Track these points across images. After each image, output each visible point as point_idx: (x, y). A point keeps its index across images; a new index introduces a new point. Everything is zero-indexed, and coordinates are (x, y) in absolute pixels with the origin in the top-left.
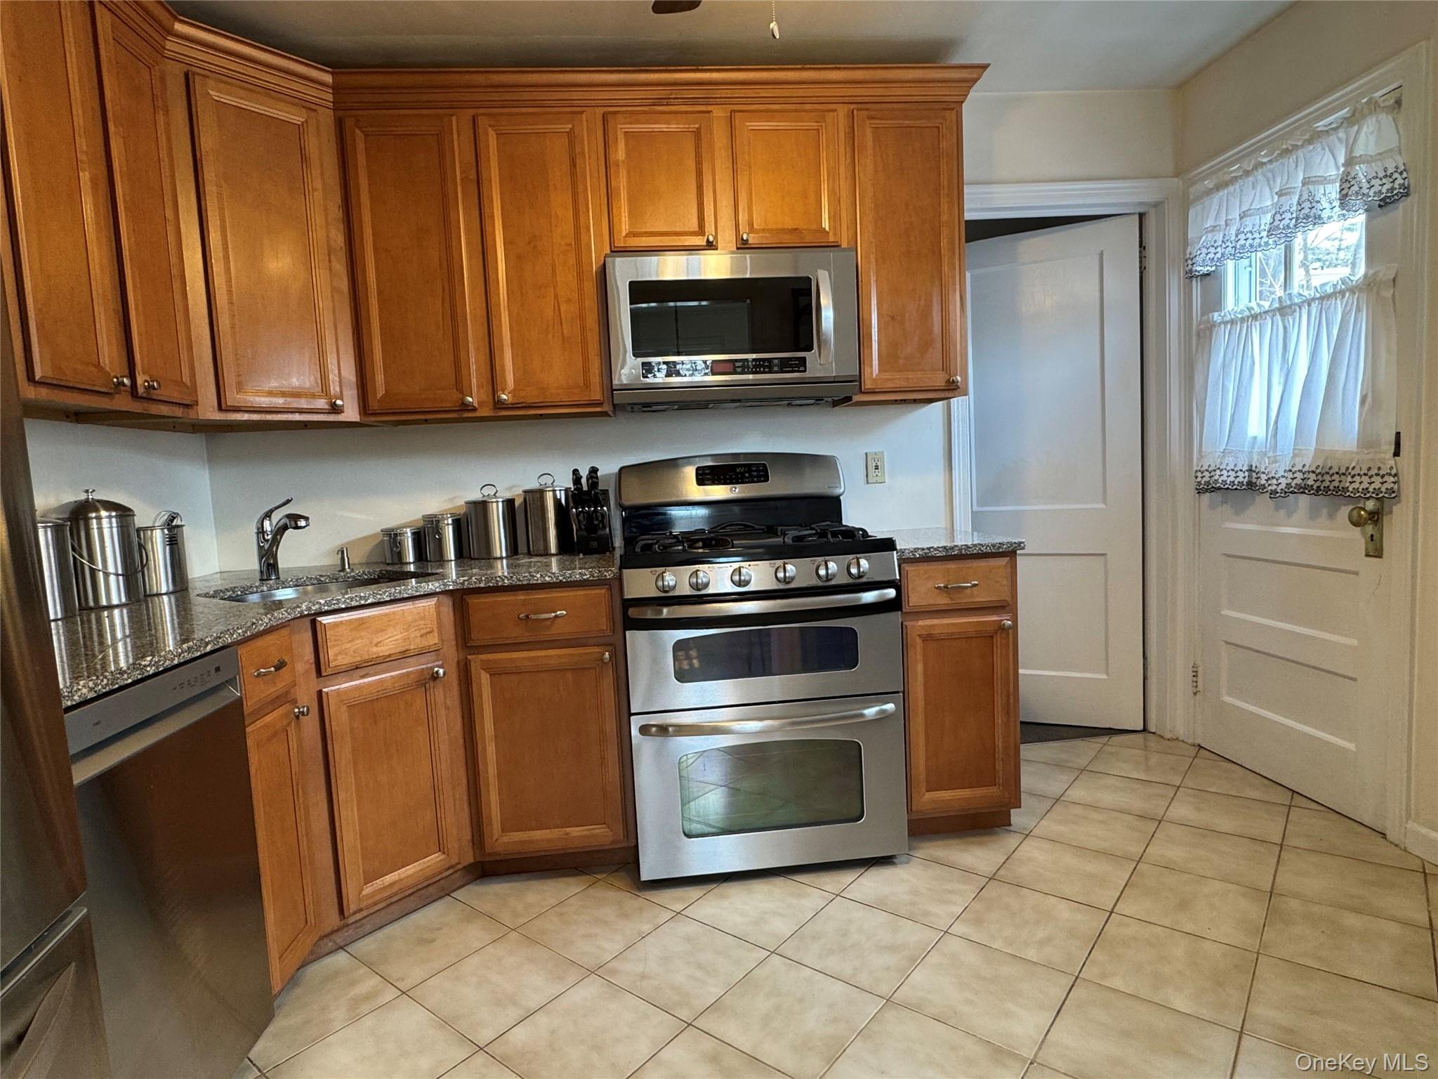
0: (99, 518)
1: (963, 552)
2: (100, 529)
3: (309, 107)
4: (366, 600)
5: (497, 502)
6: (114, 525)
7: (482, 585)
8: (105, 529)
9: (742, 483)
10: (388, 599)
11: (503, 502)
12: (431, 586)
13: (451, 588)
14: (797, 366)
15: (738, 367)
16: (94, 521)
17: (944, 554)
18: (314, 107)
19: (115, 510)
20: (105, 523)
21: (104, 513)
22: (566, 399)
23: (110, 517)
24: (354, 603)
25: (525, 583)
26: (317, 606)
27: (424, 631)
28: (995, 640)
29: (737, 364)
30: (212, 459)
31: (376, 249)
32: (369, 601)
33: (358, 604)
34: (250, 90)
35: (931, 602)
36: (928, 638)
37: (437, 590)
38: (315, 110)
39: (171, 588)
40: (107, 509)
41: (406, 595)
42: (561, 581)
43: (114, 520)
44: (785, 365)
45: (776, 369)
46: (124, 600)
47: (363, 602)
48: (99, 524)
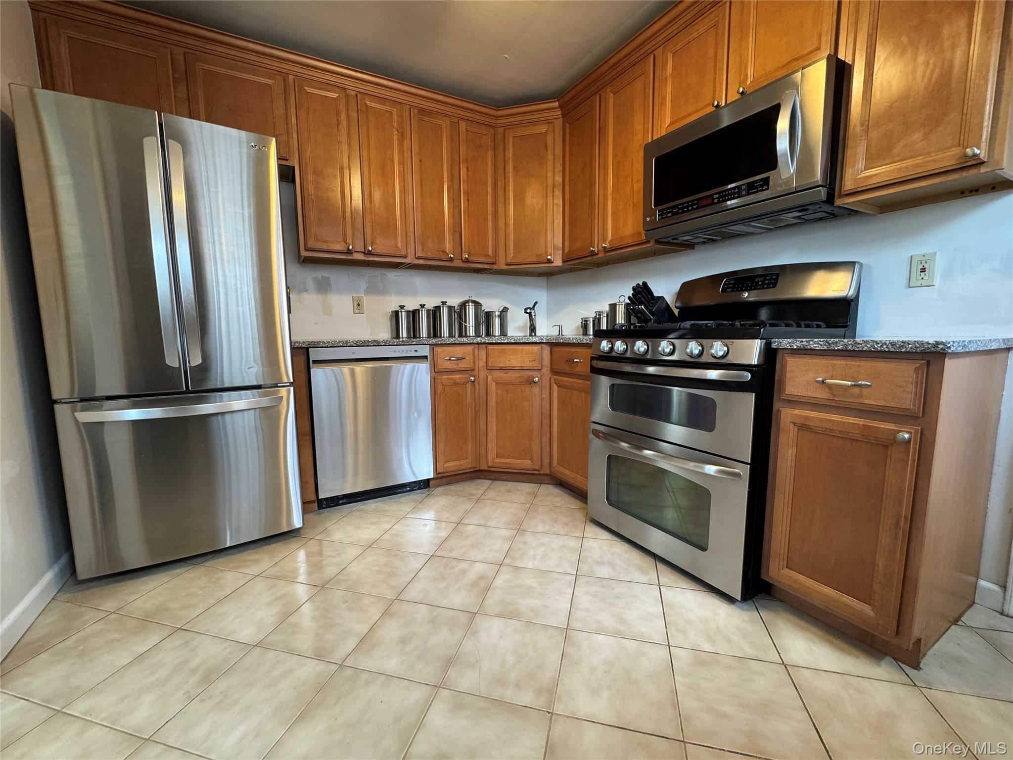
0: (469, 305)
1: (850, 347)
2: (469, 309)
3: (549, 122)
4: (504, 341)
5: (622, 304)
6: (473, 308)
7: (554, 341)
8: (471, 310)
9: (755, 289)
10: (514, 342)
11: (625, 304)
12: (534, 339)
13: (544, 341)
14: (762, 186)
15: (716, 198)
16: (467, 306)
17: (825, 348)
18: (550, 121)
19: (474, 303)
20: (471, 307)
21: (470, 304)
22: (631, 241)
23: (472, 305)
24: (499, 341)
25: (567, 342)
26: (484, 340)
27: (531, 360)
28: (889, 452)
29: (715, 196)
30: (548, 288)
31: (570, 180)
32: (505, 342)
33: (500, 342)
34: (525, 126)
35: (810, 394)
36: (803, 427)
37: (538, 341)
38: (552, 122)
39: (499, 334)
40: (471, 303)
41: (522, 342)
42: (579, 343)
43: (473, 306)
44: (752, 188)
45: (744, 193)
46: (474, 335)
47: (502, 341)
48: (469, 308)
